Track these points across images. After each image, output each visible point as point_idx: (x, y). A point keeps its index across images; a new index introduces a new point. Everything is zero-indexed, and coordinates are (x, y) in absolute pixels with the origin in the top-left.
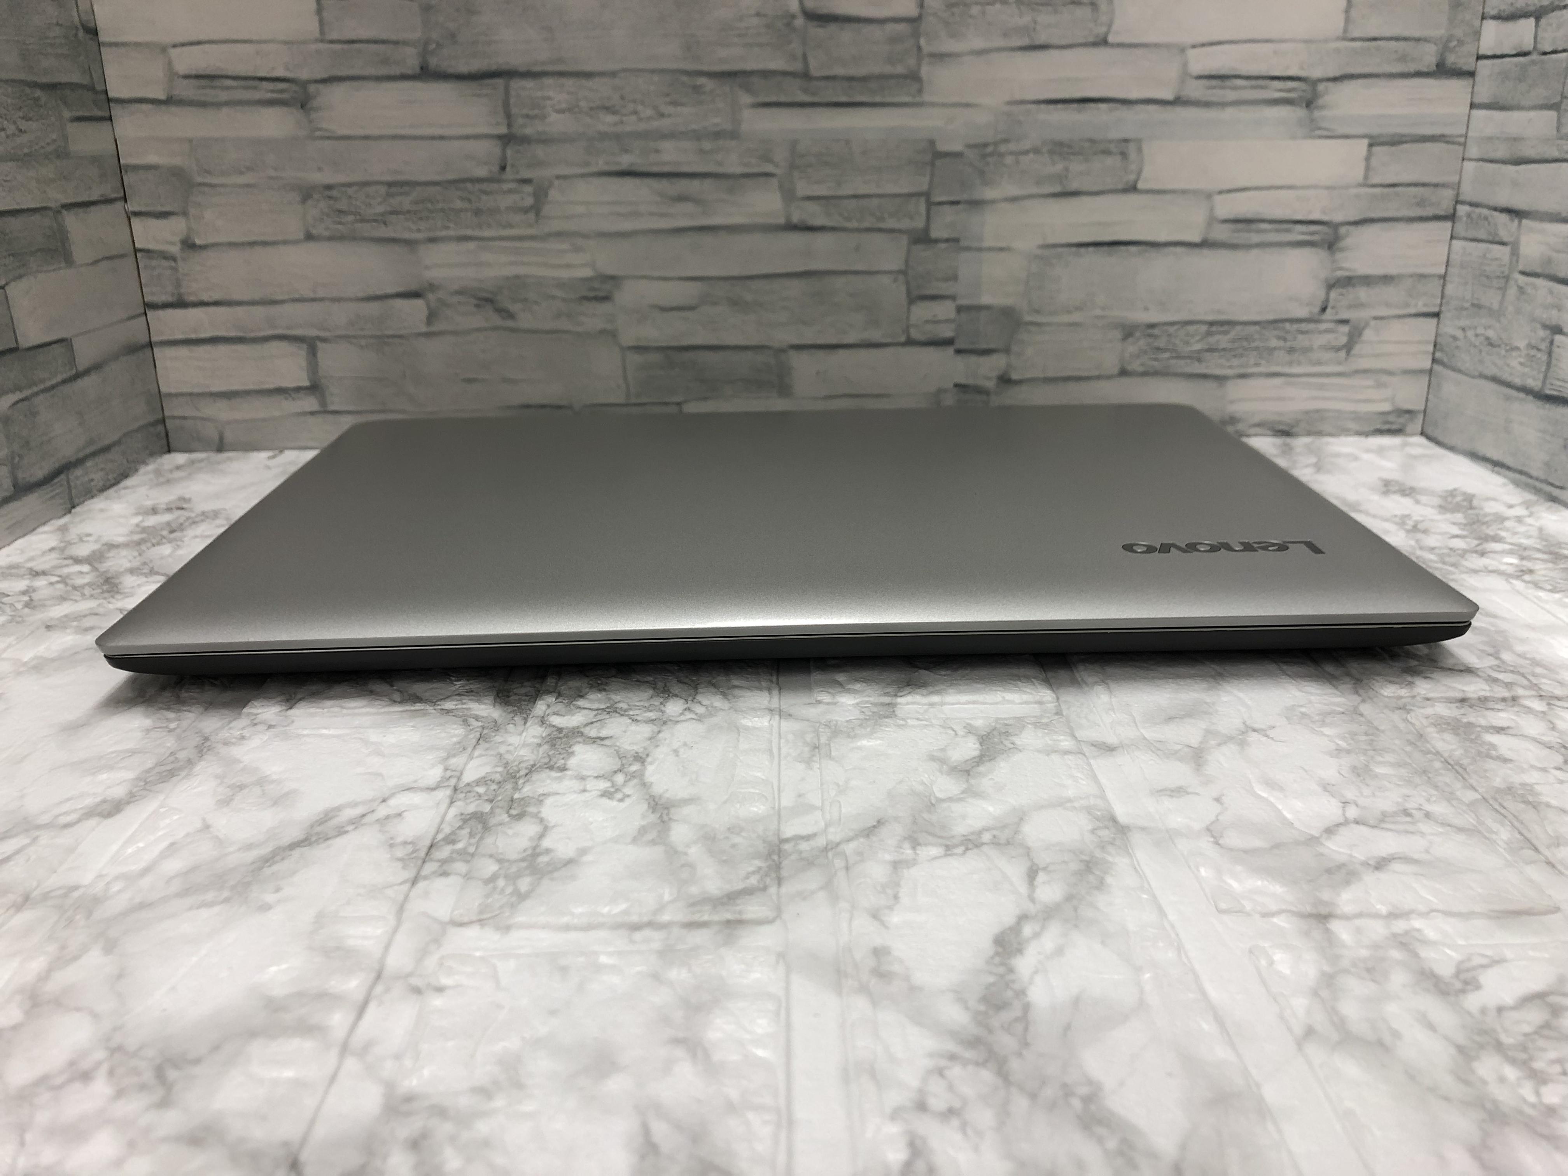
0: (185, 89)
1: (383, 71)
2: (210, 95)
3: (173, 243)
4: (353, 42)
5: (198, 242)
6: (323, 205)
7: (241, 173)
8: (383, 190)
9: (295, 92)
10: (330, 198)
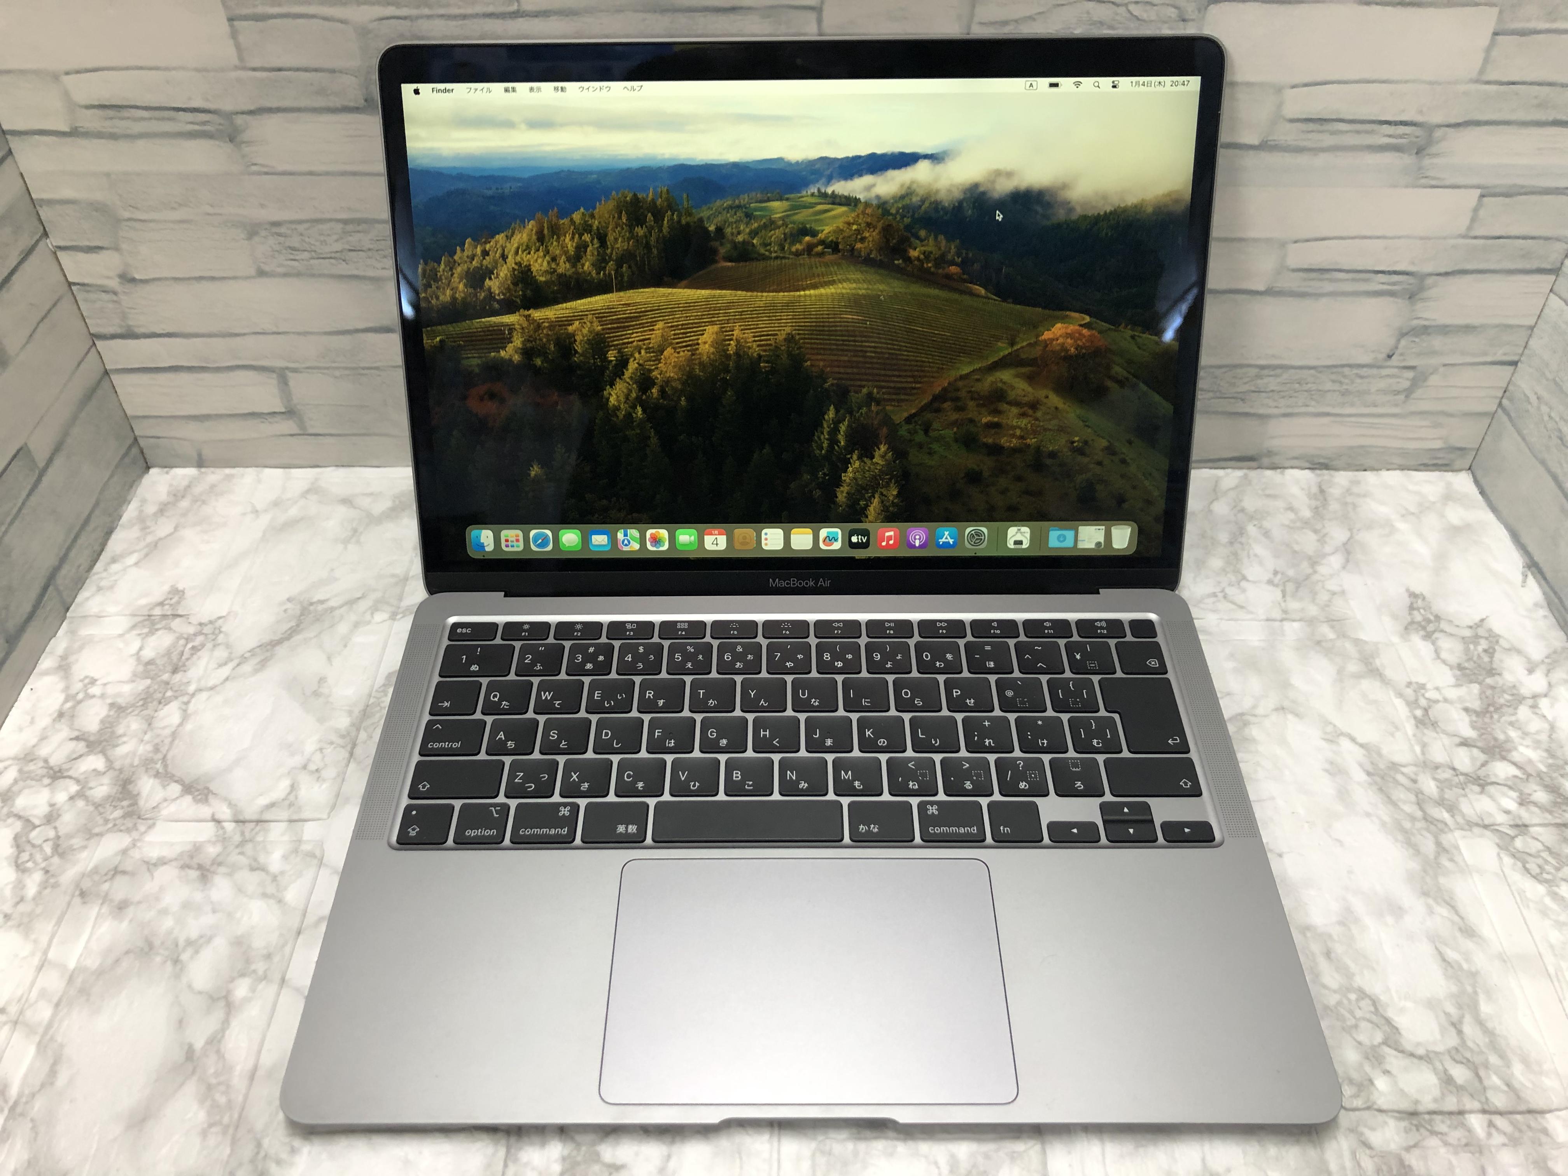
0: (91, 121)
1: (320, 102)
2: (120, 126)
3: (108, 278)
4: (280, 70)
5: (137, 277)
6: (272, 241)
7: (173, 208)
8: (339, 227)
9: (220, 124)
10: (279, 235)
